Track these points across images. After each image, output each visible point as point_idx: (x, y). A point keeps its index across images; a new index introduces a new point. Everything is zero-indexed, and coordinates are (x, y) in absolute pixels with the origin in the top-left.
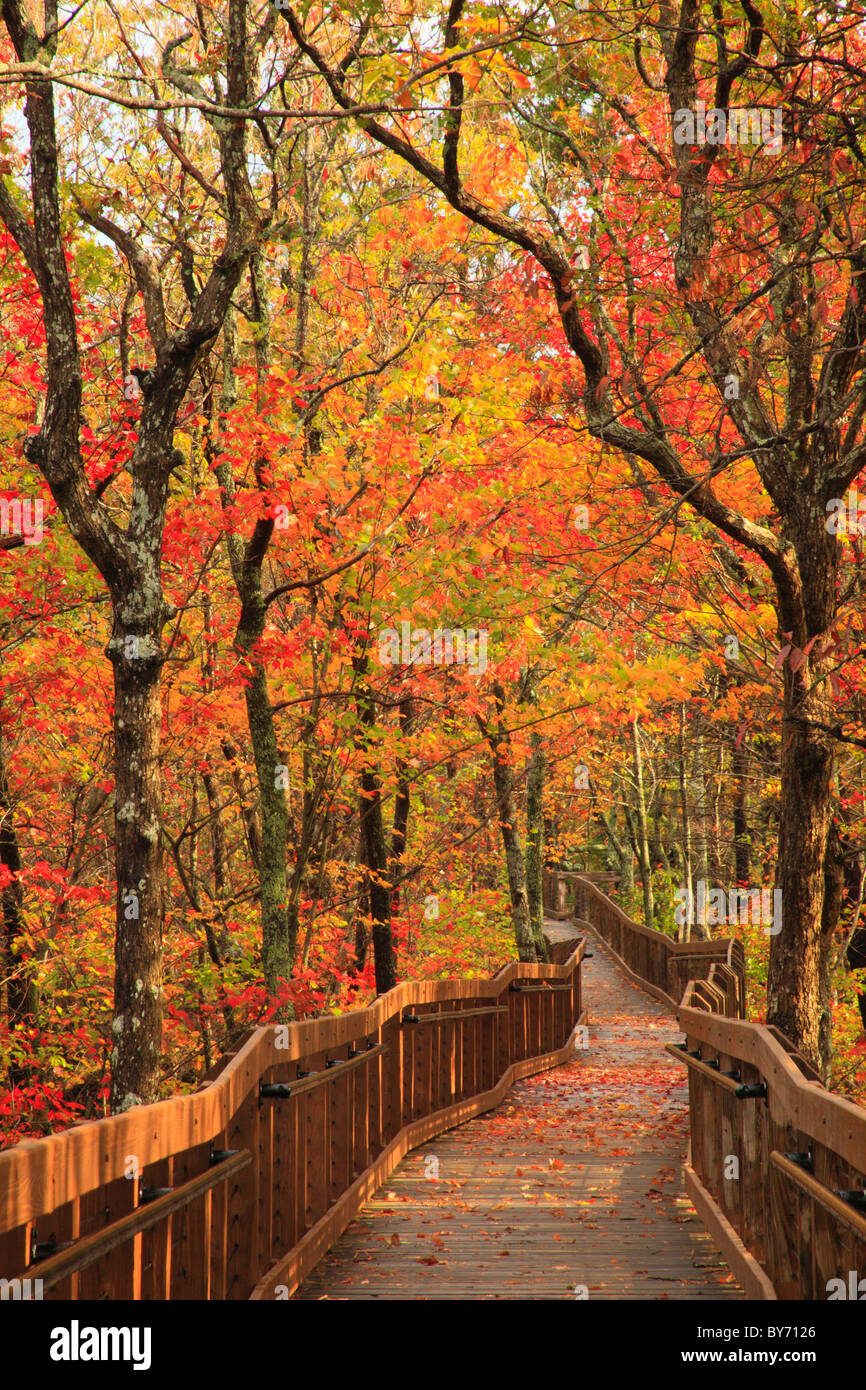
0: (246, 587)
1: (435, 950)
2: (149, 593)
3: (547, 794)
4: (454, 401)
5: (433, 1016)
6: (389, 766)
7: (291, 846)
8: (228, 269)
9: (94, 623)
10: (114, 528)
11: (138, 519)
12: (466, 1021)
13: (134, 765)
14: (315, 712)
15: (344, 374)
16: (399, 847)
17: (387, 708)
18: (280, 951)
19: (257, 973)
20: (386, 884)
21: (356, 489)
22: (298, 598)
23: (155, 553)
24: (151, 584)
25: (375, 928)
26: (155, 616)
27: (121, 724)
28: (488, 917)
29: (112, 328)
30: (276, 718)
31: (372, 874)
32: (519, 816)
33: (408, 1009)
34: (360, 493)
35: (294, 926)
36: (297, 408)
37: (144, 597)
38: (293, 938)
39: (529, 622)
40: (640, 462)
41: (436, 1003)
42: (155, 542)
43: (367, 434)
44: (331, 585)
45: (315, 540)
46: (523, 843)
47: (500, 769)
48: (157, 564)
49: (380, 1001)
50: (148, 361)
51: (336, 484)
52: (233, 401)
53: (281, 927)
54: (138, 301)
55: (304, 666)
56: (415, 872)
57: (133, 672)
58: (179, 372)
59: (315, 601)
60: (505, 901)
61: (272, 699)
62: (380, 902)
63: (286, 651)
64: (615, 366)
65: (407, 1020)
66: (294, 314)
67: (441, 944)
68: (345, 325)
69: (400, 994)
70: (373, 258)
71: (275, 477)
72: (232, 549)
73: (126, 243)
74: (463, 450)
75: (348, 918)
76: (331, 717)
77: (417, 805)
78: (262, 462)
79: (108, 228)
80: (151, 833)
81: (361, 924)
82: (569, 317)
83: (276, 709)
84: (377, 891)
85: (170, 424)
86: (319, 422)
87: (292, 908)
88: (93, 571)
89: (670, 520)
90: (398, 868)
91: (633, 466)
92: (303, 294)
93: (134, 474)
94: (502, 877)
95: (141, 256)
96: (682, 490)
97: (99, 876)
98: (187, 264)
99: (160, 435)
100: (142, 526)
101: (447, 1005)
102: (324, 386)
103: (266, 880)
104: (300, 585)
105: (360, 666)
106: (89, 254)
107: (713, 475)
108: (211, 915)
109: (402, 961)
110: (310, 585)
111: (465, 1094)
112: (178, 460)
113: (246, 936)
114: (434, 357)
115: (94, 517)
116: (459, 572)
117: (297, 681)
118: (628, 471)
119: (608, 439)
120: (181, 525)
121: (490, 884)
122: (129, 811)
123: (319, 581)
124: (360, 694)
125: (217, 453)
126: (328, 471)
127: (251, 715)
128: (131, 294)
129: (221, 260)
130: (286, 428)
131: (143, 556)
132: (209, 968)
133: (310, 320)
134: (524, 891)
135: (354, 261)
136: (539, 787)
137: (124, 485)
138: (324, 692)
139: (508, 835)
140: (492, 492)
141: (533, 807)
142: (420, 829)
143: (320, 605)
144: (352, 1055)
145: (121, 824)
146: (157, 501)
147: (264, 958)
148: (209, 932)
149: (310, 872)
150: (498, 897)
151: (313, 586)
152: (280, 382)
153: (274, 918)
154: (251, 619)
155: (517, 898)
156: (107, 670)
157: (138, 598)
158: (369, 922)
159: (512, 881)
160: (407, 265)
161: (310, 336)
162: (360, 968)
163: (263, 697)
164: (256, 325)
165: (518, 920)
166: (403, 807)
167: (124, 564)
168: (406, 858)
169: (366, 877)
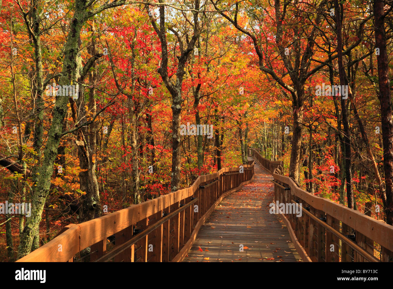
0: (196, 96)
1: (228, 162)
2: (179, 97)
3: (248, 134)
4: (234, 63)
5: (228, 174)
6: (220, 129)
7: (203, 143)
8: (195, 38)
9: (168, 102)
10: (173, 85)
11: (177, 83)
12: (234, 175)
13: (176, 128)
14: (208, 119)
15: (214, 57)
16: (222, 143)
17: (220, 118)
18: (201, 162)
19: (196, 165)
20: (220, 150)
21: (216, 78)
22: (205, 98)
23: (180, 90)
24: (179, 95)
25: (218, 158)
26: (180, 101)
27: (174, 120)
28: (237, 156)
29: (173, 49)
30: (201, 120)
31: (217, 148)
32: (243, 138)
33: (224, 173)
34: (217, 79)
35: (203, 157)
36: (205, 63)
37: (178, 98)
38: (203, 159)
39: (247, 103)
40: (268, 74)
41: (229, 172)
42: (180, 88)
43: (218, 69)
44: (211, 96)
45: (208, 88)
46: (244, 143)
47: (240, 129)
48: (181, 92)
49: (219, 171)
50: (179, 54)
51: (213, 78)
52: (194, 62)
53: (201, 157)
54: (178, 44)
55: (206, 110)
56: (225, 148)
57: (176, 111)
58: (185, 57)
59: (208, 99)
60: (240, 153)
61: (200, 117)
62: (218, 153)
63: (203, 108)
64: (264, 57)
65: (224, 175)
66: (205, 46)
67: (229, 161)
68: (215, 48)
69: (223, 170)
70: (220, 36)
71: (202, 76)
72: (193, 89)
73: (176, 34)
74: (236, 72)
75: (213, 156)
76: (211, 120)
77: (225, 136)
78: (199, 74)
79: (173, 31)
80: (179, 140)
81: (215, 157)
82: (257, 48)
83: (201, 118)
84: (218, 151)
85: (183, 67)
86: (209, 66)
87: (203, 154)
88: (169, 93)
89: (274, 85)
90: (222, 147)
91: (267, 75)
92: (207, 43)
93: (177, 75)
94: (240, 149)
95: (179, 36)
96: (277, 80)
97: (169, 147)
98: (187, 37)
99: (181, 68)
100: (178, 85)
101: (230, 172)
102: (210, 59)
103: (198, 149)
104: (205, 96)
105: (216, 111)
106: (170, 36)
107: (282, 77)
108: (188, 154)
109: (222, 164)
110: (207, 96)
111: (233, 188)
112: (185, 73)
113: (195, 158)
114: (231, 55)
115: (170, 83)
116: (235, 94)
117: (205, 113)
118: (266, 76)
119: (263, 70)
120: (184, 85)
121: (238, 150)
122: (175, 136)
123: (209, 95)
124: (216, 116)
125: (191, 71)
126: (211, 75)
127: (196, 119)
128: (176, 42)
129: (193, 37)
130: (203, 67)
131: (178, 90)
132: (188, 164)
133: (208, 47)
134: (244, 152)
135: (216, 37)
136: (247, 133)
137: (175, 77)
138: (210, 115)
139: (241, 141)
140: (241, 79)
141: (246, 136)
142: (226, 140)
143: (209, 99)
144: (214, 181)
145: (173, 138)
146: (181, 80)
147: (198, 163)
148: (188, 158)
149: (206, 148)
150: (239, 153)
151: (208, 96)
152: (203, 59)
153: (200, 156)
154: (197, 102)
155: (243, 153)
156: (171, 110)
157: (177, 98)
158: (216, 157)
159: (242, 150)
160: (226, 38)
161: (208, 50)
162: (215, 165)
163: (199, 116)
164: (199, 48)
165: (243, 157)
166: (222, 136)
167: (175, 92)
168: (223, 145)
169: (216, 149)
